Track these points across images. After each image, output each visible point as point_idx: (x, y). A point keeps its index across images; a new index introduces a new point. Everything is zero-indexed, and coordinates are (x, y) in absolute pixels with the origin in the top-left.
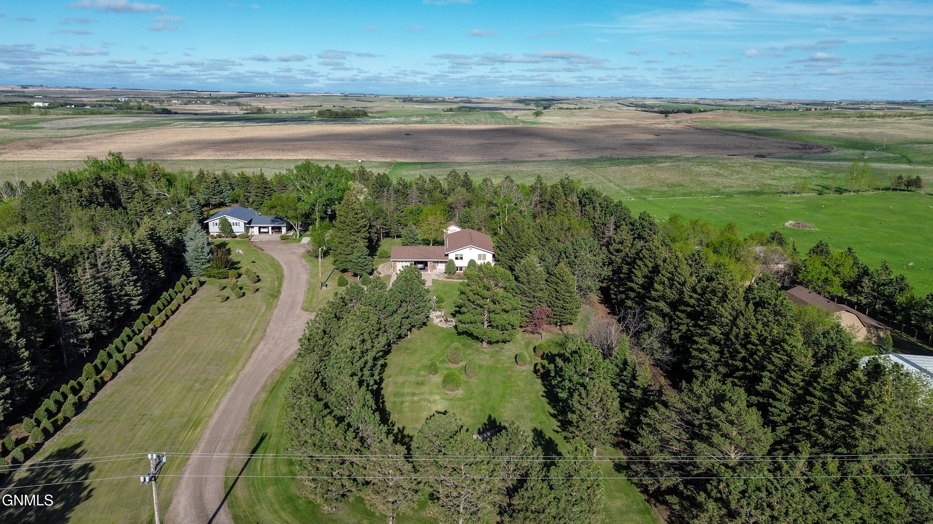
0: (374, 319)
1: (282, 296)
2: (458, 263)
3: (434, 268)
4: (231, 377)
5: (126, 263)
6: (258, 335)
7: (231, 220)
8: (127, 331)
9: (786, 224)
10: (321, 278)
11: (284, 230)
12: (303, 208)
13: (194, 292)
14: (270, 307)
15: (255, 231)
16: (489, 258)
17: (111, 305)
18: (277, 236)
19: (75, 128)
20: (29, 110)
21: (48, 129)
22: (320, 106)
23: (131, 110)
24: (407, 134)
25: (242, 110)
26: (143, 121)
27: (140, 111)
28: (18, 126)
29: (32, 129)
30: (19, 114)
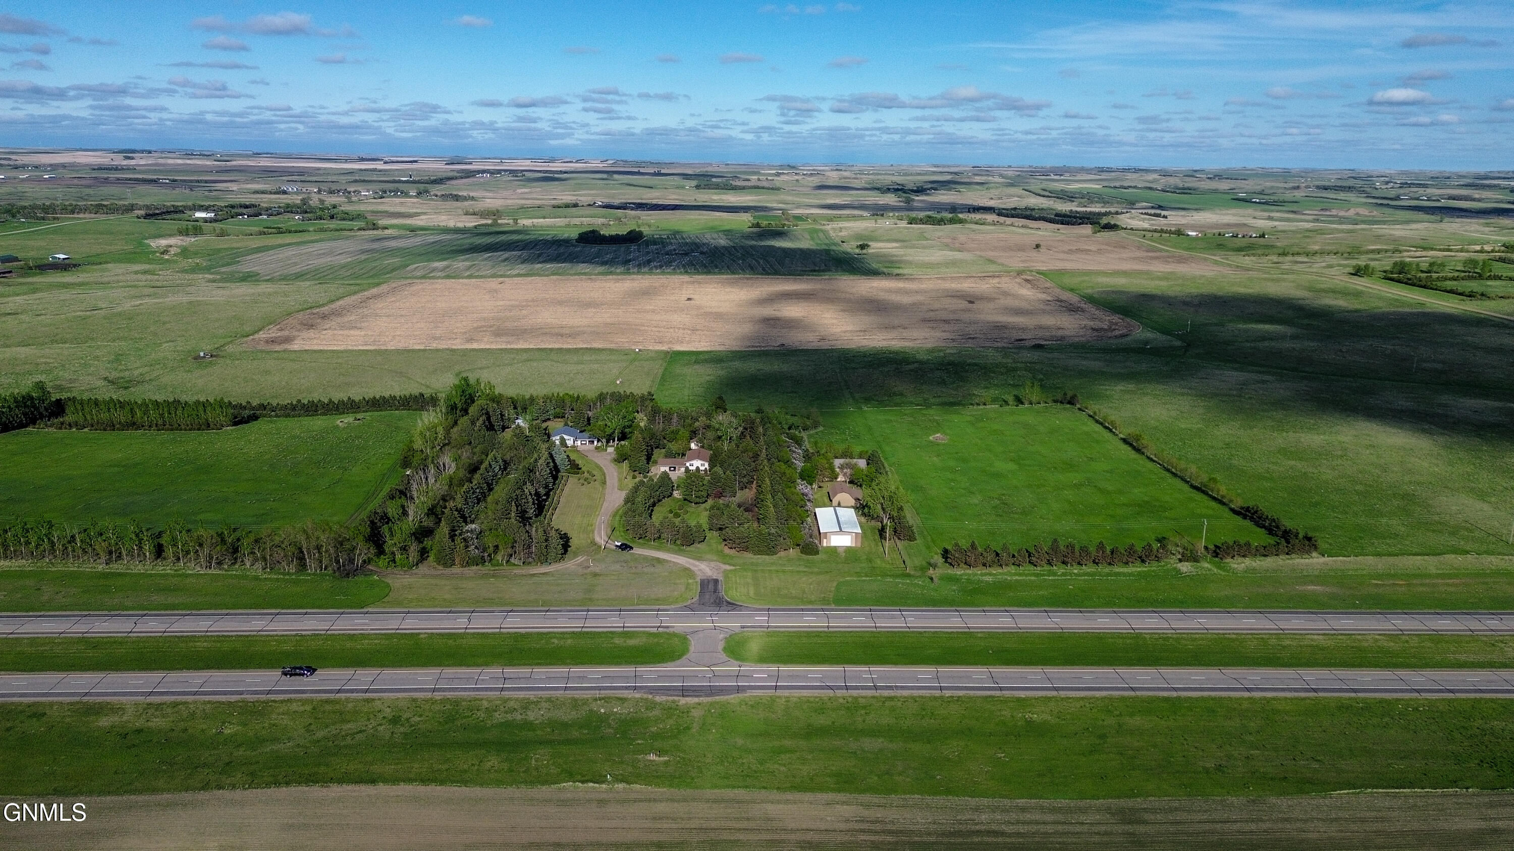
0: (649, 493)
1: (607, 483)
2: (691, 468)
3: (679, 470)
4: (597, 513)
6: (602, 499)
8: (551, 497)
9: (931, 438)
10: (625, 475)
11: (596, 443)
12: (609, 431)
13: (567, 481)
14: (604, 488)
15: (580, 443)
17: (546, 487)
18: (592, 447)
19: (299, 276)
20: (201, 228)
21: (268, 278)
22: (575, 205)
23: (322, 221)
24: (689, 299)
25: (467, 214)
26: (363, 257)
27: (334, 221)
28: (223, 269)
29: (248, 278)
30: (187, 235)
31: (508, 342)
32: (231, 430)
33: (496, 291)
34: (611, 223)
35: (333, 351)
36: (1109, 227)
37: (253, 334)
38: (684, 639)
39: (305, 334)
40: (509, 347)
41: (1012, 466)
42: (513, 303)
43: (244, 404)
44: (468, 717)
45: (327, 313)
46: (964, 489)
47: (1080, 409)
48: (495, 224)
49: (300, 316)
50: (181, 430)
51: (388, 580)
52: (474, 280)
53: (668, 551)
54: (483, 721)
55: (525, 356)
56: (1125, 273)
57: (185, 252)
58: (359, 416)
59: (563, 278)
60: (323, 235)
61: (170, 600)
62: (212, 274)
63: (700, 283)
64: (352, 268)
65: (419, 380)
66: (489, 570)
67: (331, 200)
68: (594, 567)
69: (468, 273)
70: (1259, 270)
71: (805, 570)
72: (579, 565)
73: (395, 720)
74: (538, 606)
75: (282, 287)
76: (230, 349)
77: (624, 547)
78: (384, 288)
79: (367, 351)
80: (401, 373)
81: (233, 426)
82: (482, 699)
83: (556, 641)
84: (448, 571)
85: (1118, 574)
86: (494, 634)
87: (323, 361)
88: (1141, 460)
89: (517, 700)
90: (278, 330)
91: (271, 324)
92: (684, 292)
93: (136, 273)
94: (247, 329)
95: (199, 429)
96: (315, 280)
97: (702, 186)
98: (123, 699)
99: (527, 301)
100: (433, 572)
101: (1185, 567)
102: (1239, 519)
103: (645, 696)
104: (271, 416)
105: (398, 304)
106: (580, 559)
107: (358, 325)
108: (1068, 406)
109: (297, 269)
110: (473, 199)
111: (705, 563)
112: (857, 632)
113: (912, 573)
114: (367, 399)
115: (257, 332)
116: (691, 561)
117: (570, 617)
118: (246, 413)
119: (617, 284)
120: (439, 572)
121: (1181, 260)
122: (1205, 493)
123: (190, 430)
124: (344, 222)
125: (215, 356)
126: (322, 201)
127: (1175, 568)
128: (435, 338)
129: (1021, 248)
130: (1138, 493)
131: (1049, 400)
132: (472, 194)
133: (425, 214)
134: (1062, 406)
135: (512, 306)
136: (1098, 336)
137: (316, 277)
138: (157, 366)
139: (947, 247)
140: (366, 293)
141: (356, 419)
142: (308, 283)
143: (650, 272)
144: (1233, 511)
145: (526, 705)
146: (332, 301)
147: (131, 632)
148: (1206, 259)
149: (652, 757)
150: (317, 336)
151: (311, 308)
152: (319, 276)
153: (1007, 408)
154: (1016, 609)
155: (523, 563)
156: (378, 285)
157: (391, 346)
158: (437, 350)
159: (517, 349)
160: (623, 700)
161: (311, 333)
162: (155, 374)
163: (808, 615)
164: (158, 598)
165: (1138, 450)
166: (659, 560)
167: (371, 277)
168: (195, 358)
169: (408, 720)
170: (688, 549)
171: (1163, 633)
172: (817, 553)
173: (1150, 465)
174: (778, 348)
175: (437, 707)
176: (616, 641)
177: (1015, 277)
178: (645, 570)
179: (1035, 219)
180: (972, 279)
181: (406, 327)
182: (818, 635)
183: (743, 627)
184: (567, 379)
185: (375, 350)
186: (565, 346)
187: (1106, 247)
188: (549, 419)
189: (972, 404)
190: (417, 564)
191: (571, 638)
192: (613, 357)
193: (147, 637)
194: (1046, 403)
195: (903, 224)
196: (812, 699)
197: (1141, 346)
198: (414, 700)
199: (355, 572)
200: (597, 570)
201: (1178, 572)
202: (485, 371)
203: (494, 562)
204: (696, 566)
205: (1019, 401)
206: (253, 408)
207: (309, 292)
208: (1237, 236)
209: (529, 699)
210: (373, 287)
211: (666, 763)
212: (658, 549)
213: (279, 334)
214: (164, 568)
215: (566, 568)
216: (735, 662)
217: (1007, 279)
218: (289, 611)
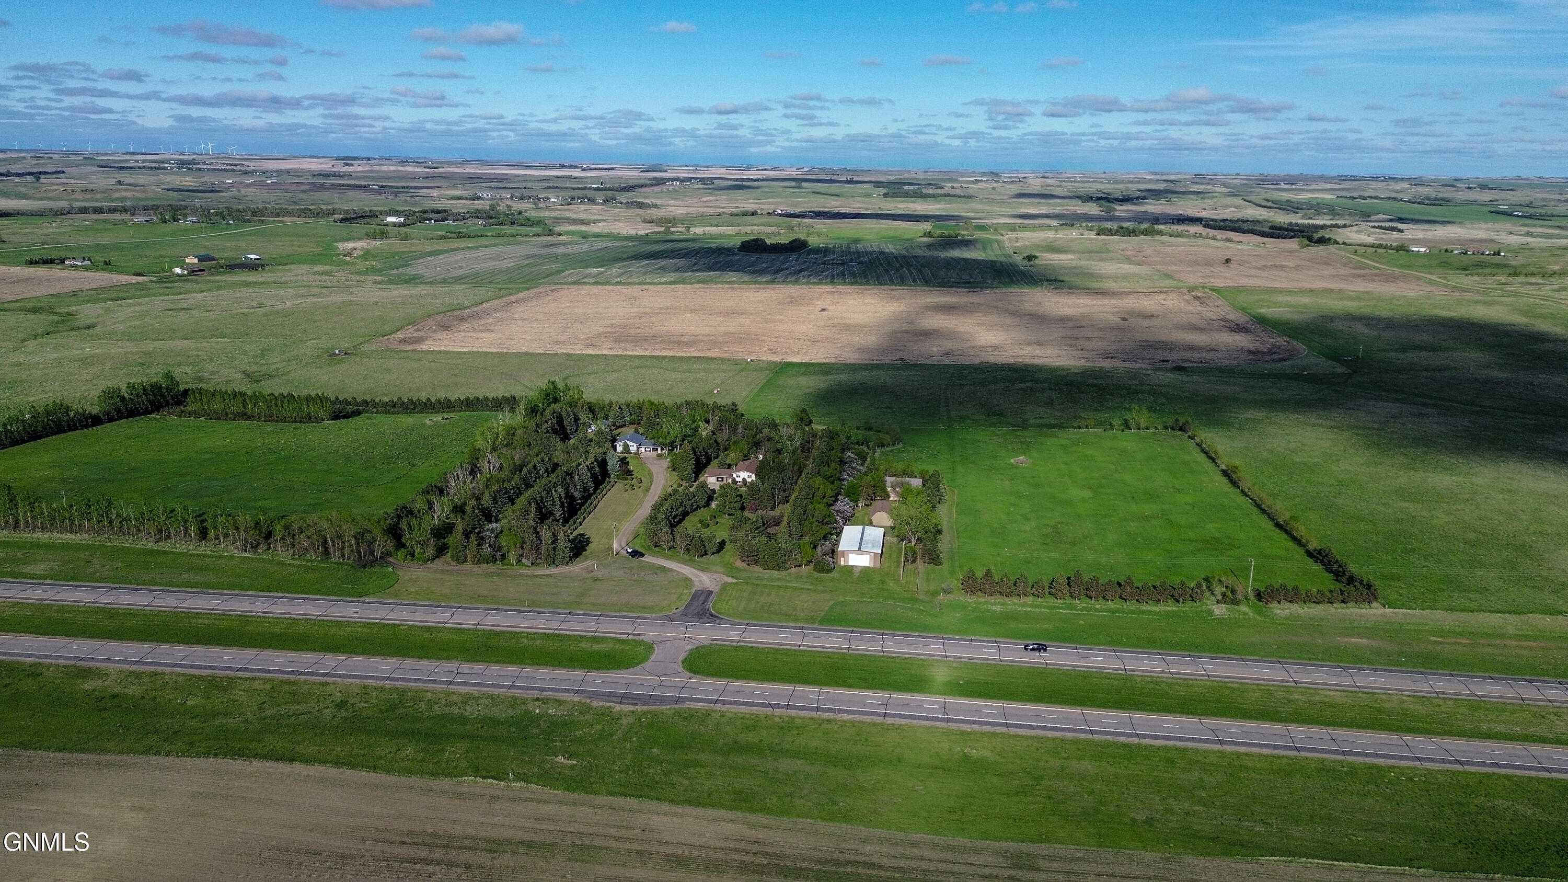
1: (649, 490)
2: (738, 479)
3: (725, 481)
4: (628, 519)
5: (589, 474)
6: (637, 506)
7: (629, 443)
8: (589, 501)
9: (1012, 461)
10: (672, 481)
11: (659, 450)
12: (670, 439)
13: (613, 486)
14: (645, 495)
15: (643, 450)
16: (753, 477)
17: (584, 491)
18: (655, 453)
19: (459, 280)
20: (387, 232)
21: (429, 280)
22: (754, 214)
23: (504, 227)
24: (823, 310)
25: (644, 221)
26: (526, 262)
27: (514, 227)
28: (393, 272)
29: (413, 280)
30: (375, 238)
31: (626, 349)
32: (330, 424)
33: (635, 298)
34: (782, 231)
35: (458, 353)
36: (1322, 241)
37: (390, 334)
38: (649, 647)
39: (438, 336)
40: (625, 353)
41: (1087, 494)
42: (648, 310)
43: (350, 399)
44: (409, 707)
45: (467, 315)
46: (1021, 515)
47: (1189, 437)
48: (668, 231)
49: (439, 318)
50: (285, 422)
51: (400, 573)
52: (619, 287)
53: (679, 561)
54: (421, 712)
55: (637, 362)
56: (1313, 292)
57: (366, 255)
58: (449, 415)
59: (706, 286)
60: (498, 240)
61: (199, 579)
62: (382, 276)
63: (840, 293)
64: (511, 273)
65: (525, 383)
66: (499, 569)
67: (517, 206)
68: (598, 572)
69: (618, 280)
70: (1478, 292)
71: (809, 587)
72: (582, 569)
73: (341, 705)
74: (524, 606)
75: (438, 290)
76: (365, 347)
77: (636, 554)
78: (532, 292)
79: (489, 353)
80: (511, 375)
81: (334, 420)
82: (427, 691)
83: (525, 641)
84: (459, 567)
85: (1143, 612)
86: (469, 630)
87: (443, 361)
88: (1235, 494)
89: (460, 694)
90: (415, 330)
91: (410, 324)
92: (820, 303)
93: (315, 273)
94: (387, 328)
95: (301, 422)
96: (472, 283)
97: (891, 194)
98: (111, 666)
99: (661, 308)
100: (446, 567)
101: (1220, 610)
102: (1310, 561)
103: (583, 700)
104: (372, 413)
105: (537, 309)
106: (588, 563)
107: (492, 328)
108: (1180, 433)
109: (460, 273)
110: (656, 206)
111: (708, 574)
112: (827, 652)
113: (921, 597)
114: (462, 399)
115: (395, 332)
116: (695, 571)
117: (547, 618)
118: (350, 408)
119: (756, 294)
120: (450, 568)
121: (1390, 279)
122: (1286, 531)
123: (293, 422)
124: (523, 228)
125: (349, 354)
126: (509, 207)
127: (1209, 610)
128: (557, 343)
129: (1209, 263)
130: (1212, 528)
131: (1160, 426)
132: (655, 202)
133: (604, 221)
134: (1173, 433)
135: (644, 313)
136: (1253, 360)
137: (475, 281)
138: (294, 362)
139: (1129, 260)
140: (512, 297)
141: (444, 418)
142: (464, 286)
143: (796, 282)
144: (1310, 554)
145: (467, 699)
146: (476, 304)
147: (147, 606)
148: (1419, 278)
149: (560, 759)
150: (448, 337)
151: (454, 310)
152: (476, 279)
153: (1111, 433)
154: (1008, 640)
155: (532, 564)
156: (527, 289)
157: (511, 350)
158: (556, 354)
159: (631, 356)
160: (560, 702)
161: (445, 335)
162: (290, 368)
163: (786, 633)
164: (186, 577)
165: (1234, 483)
166: (664, 569)
167: (524, 282)
168: (330, 356)
169: (353, 705)
170: (700, 559)
171: (1158, 677)
172: (830, 571)
173: (1241, 499)
174: (895, 362)
175: (384, 696)
176: (584, 645)
177: (1185, 294)
178: (647, 578)
179: (1244, 232)
180: (1136, 295)
181: (536, 331)
182: (786, 652)
183: (713, 640)
184: (668, 387)
185: (497, 353)
186: (680, 354)
187: (1307, 263)
188: (624, 425)
189: (1074, 427)
190: (434, 559)
191: (541, 639)
192: (722, 367)
193: (159, 611)
194: (1156, 428)
195: (1091, 235)
196: (748, 716)
197: (1297, 372)
198: (365, 687)
199: (373, 563)
200: (600, 575)
201: (1210, 613)
202: (592, 376)
203: (506, 561)
204: (697, 576)
205: (1126, 425)
206: (358, 404)
207: (461, 294)
208: (1466, 253)
209: (472, 694)
210: (521, 292)
211: (572, 767)
212: (669, 558)
213: (414, 335)
214: (205, 549)
215: (570, 572)
216: (688, 673)
217: (1175, 295)
218: (294, 595)
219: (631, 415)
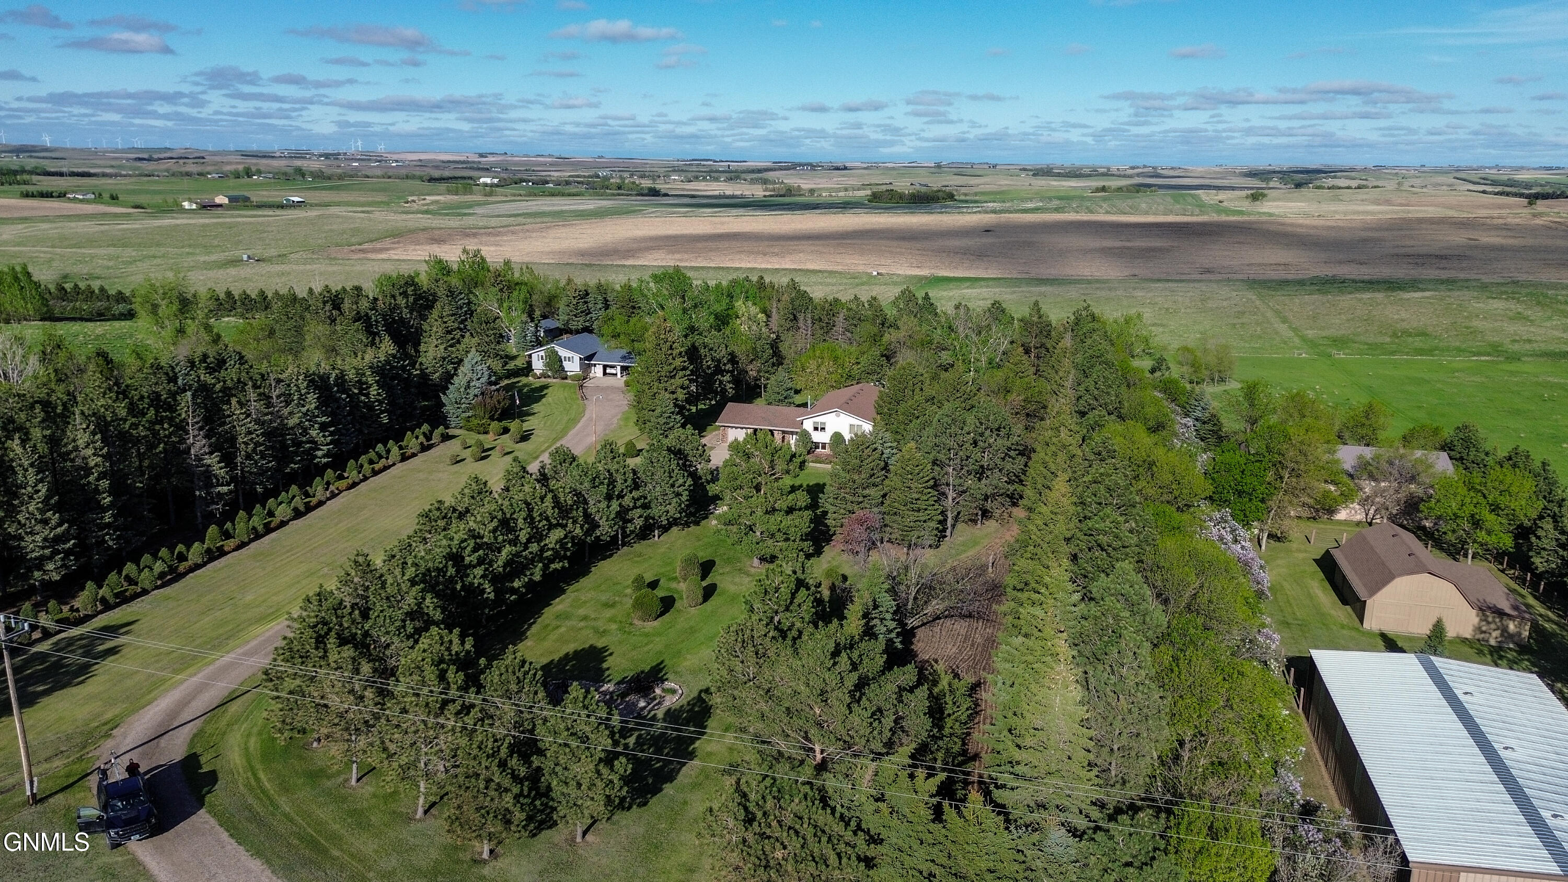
2: (817, 437)
5: (312, 397)
7: (564, 353)
8: (294, 490)
13: (427, 447)
15: (598, 371)
16: (865, 429)
19: (513, 215)
20: (471, 189)
21: (479, 216)
22: (888, 184)
23: (606, 190)
24: (988, 231)
27: (618, 191)
28: (444, 212)
30: (453, 193)
33: (723, 223)
37: (351, 246)
39: (416, 247)
40: (677, 264)
42: (734, 231)
43: (125, 294)
48: (789, 194)
60: (592, 197)
64: (582, 212)
69: (710, 214)
76: (296, 255)
90: (390, 242)
91: (386, 238)
94: (354, 240)
97: (1041, 174)
99: (754, 230)
107: (503, 244)
109: (522, 212)
115: (361, 244)
118: (120, 307)
119: (889, 219)
124: (627, 191)
125: (262, 261)
133: (723, 190)
139: (1382, 205)
140: (561, 223)
146: (507, 226)
150: (430, 249)
151: (468, 228)
152: (534, 215)
161: (428, 247)
186: (764, 266)
217: (1517, 220)
219: (607, 307)
